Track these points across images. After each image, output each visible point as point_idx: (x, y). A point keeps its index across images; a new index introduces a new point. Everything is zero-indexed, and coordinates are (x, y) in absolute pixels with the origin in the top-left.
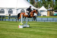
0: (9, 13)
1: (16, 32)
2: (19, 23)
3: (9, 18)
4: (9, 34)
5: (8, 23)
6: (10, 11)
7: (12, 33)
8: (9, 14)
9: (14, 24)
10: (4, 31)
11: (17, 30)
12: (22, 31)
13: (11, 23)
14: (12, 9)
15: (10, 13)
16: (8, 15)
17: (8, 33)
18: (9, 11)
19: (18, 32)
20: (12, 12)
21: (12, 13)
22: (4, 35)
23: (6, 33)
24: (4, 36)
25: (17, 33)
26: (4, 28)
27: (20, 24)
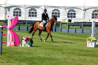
0: (68, 17)
1: (80, 55)
2: (87, 37)
3: (69, 27)
4: (66, 59)
5: (66, 36)
6: (71, 14)
7: (72, 57)
8: (68, 19)
9: (77, 38)
10: (56, 52)
11: (82, 50)
12: (92, 53)
13: (71, 37)
14: (75, 9)
15: (71, 17)
16: (67, 21)
17: (65, 56)
18: (68, 14)
19: (85, 55)
20: (75, 14)
21: (75, 17)
22: (55, 60)
23: (60, 57)
24: (56, 62)
25: (81, 57)
26: (57, 46)
27: (90, 40)
